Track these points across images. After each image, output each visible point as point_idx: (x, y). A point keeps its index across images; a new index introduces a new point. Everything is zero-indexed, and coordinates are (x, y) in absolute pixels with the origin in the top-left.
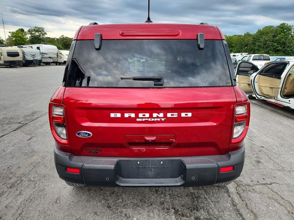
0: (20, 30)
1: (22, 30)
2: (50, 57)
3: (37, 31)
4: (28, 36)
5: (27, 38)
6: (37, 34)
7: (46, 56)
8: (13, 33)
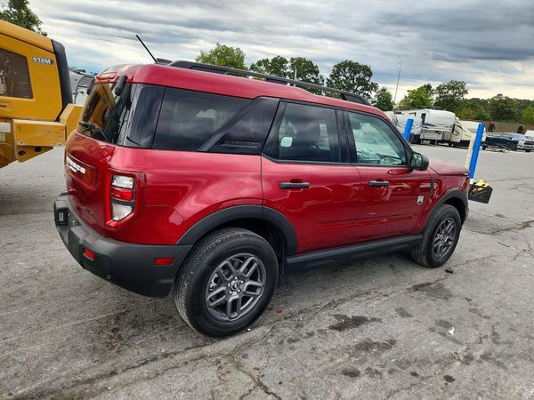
0: (425, 86)
1: (429, 87)
2: (437, 132)
3: (453, 88)
4: (435, 97)
5: (432, 100)
6: (450, 92)
7: (431, 128)
8: (413, 92)
